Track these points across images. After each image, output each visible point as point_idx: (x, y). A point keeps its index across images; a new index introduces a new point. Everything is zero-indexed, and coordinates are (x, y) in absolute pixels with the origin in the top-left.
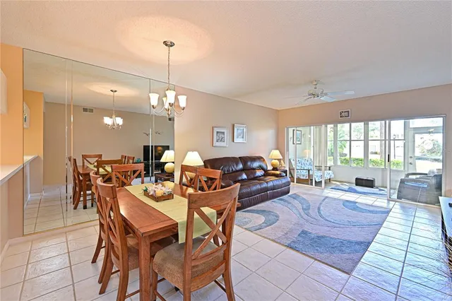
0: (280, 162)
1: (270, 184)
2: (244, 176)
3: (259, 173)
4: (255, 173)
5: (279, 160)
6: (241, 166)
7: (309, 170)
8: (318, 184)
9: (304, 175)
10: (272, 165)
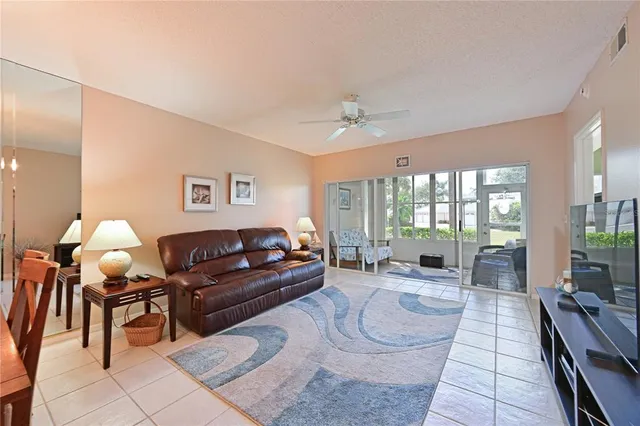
0: (312, 236)
1: (288, 275)
2: (245, 264)
3: (274, 256)
4: (266, 256)
5: (312, 233)
6: (239, 246)
7: (357, 248)
8: (369, 267)
9: (350, 255)
10: (301, 241)
